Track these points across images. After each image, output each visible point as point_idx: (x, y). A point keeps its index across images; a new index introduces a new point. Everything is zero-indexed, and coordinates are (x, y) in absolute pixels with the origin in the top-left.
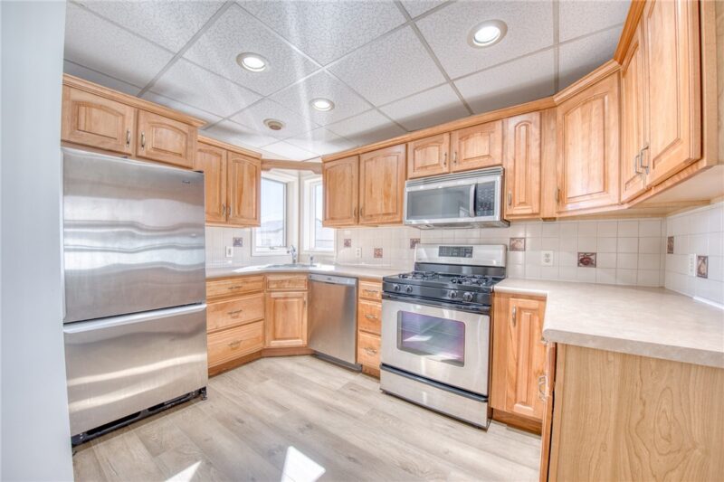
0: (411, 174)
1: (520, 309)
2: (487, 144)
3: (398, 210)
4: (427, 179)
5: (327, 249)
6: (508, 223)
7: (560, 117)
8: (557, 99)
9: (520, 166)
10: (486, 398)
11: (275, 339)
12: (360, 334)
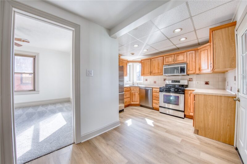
0: (164, 64)
1: (191, 93)
2: (183, 57)
3: (162, 72)
4: (169, 65)
5: (141, 82)
6: (189, 75)
7: (199, 52)
8: (199, 48)
9: (191, 62)
10: (184, 112)
11: (132, 102)
12: (154, 101)
